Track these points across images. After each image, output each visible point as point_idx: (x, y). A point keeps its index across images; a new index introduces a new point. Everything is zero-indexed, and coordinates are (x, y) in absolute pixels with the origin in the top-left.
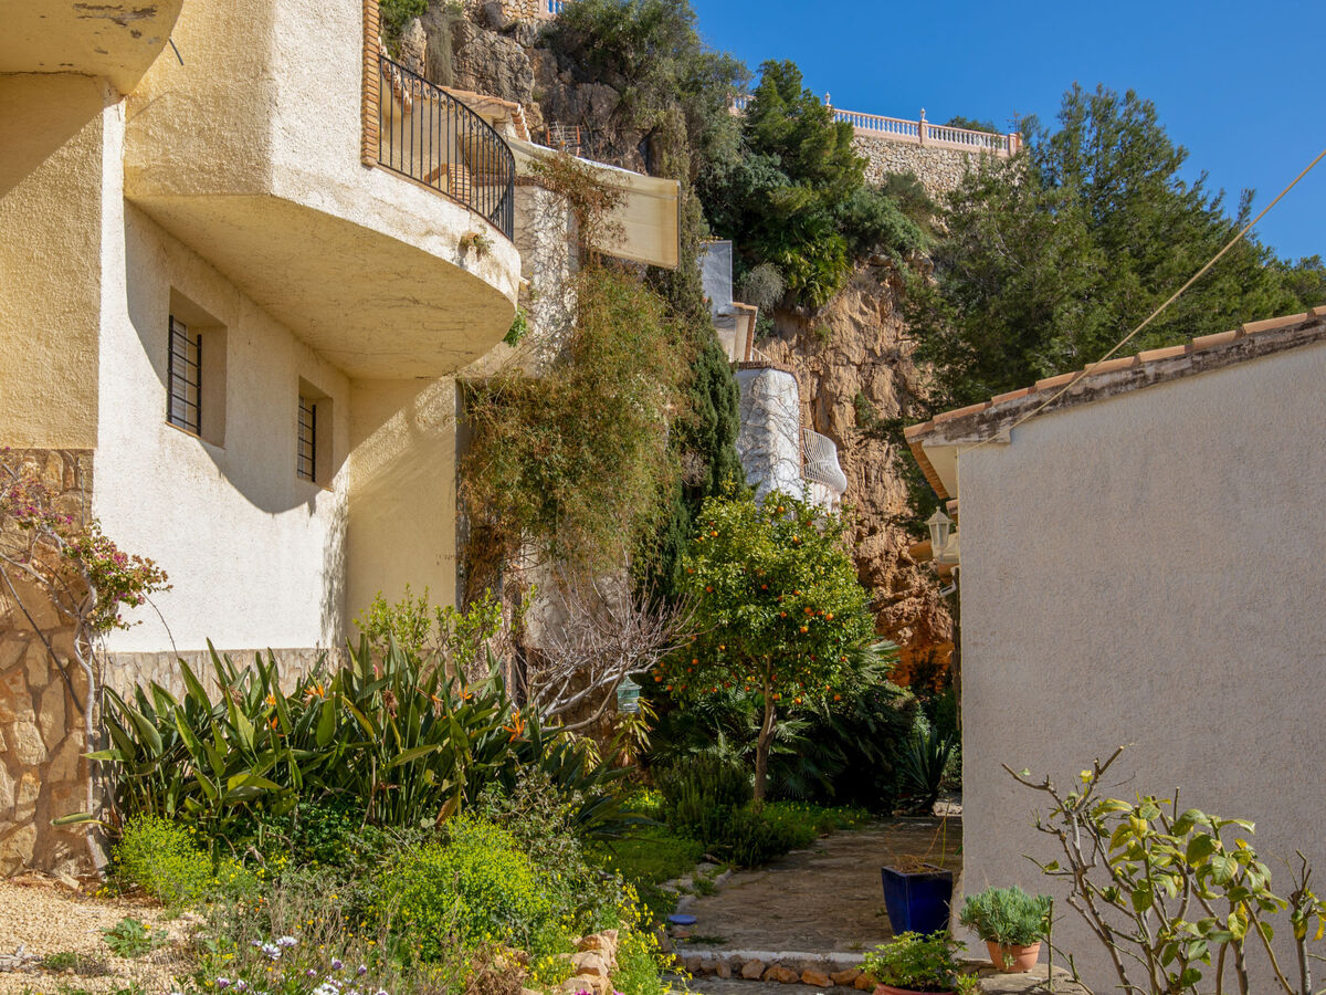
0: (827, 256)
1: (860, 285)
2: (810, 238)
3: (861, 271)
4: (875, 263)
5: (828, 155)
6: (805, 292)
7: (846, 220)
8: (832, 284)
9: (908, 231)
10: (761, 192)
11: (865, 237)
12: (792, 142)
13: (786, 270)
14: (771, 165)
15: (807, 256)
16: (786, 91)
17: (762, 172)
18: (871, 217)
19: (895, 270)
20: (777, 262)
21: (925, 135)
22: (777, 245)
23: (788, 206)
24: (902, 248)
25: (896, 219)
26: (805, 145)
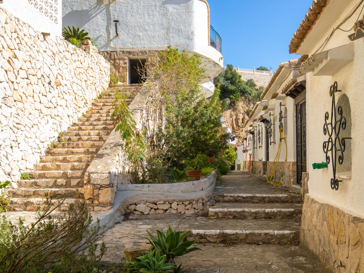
0: (237, 96)
1: (243, 100)
2: (235, 93)
3: (243, 98)
4: (245, 96)
5: (238, 81)
6: (234, 102)
7: (240, 90)
8: (238, 101)
9: (251, 91)
10: (227, 87)
11: (243, 92)
12: (232, 78)
13: (230, 99)
14: (228, 83)
15: (234, 96)
16: (231, 69)
17: (227, 84)
18: (245, 89)
19: (249, 98)
20: (229, 97)
21: (255, 72)
22: (229, 95)
23: (231, 89)
24: (250, 94)
25: (248, 89)
26: (234, 79)
